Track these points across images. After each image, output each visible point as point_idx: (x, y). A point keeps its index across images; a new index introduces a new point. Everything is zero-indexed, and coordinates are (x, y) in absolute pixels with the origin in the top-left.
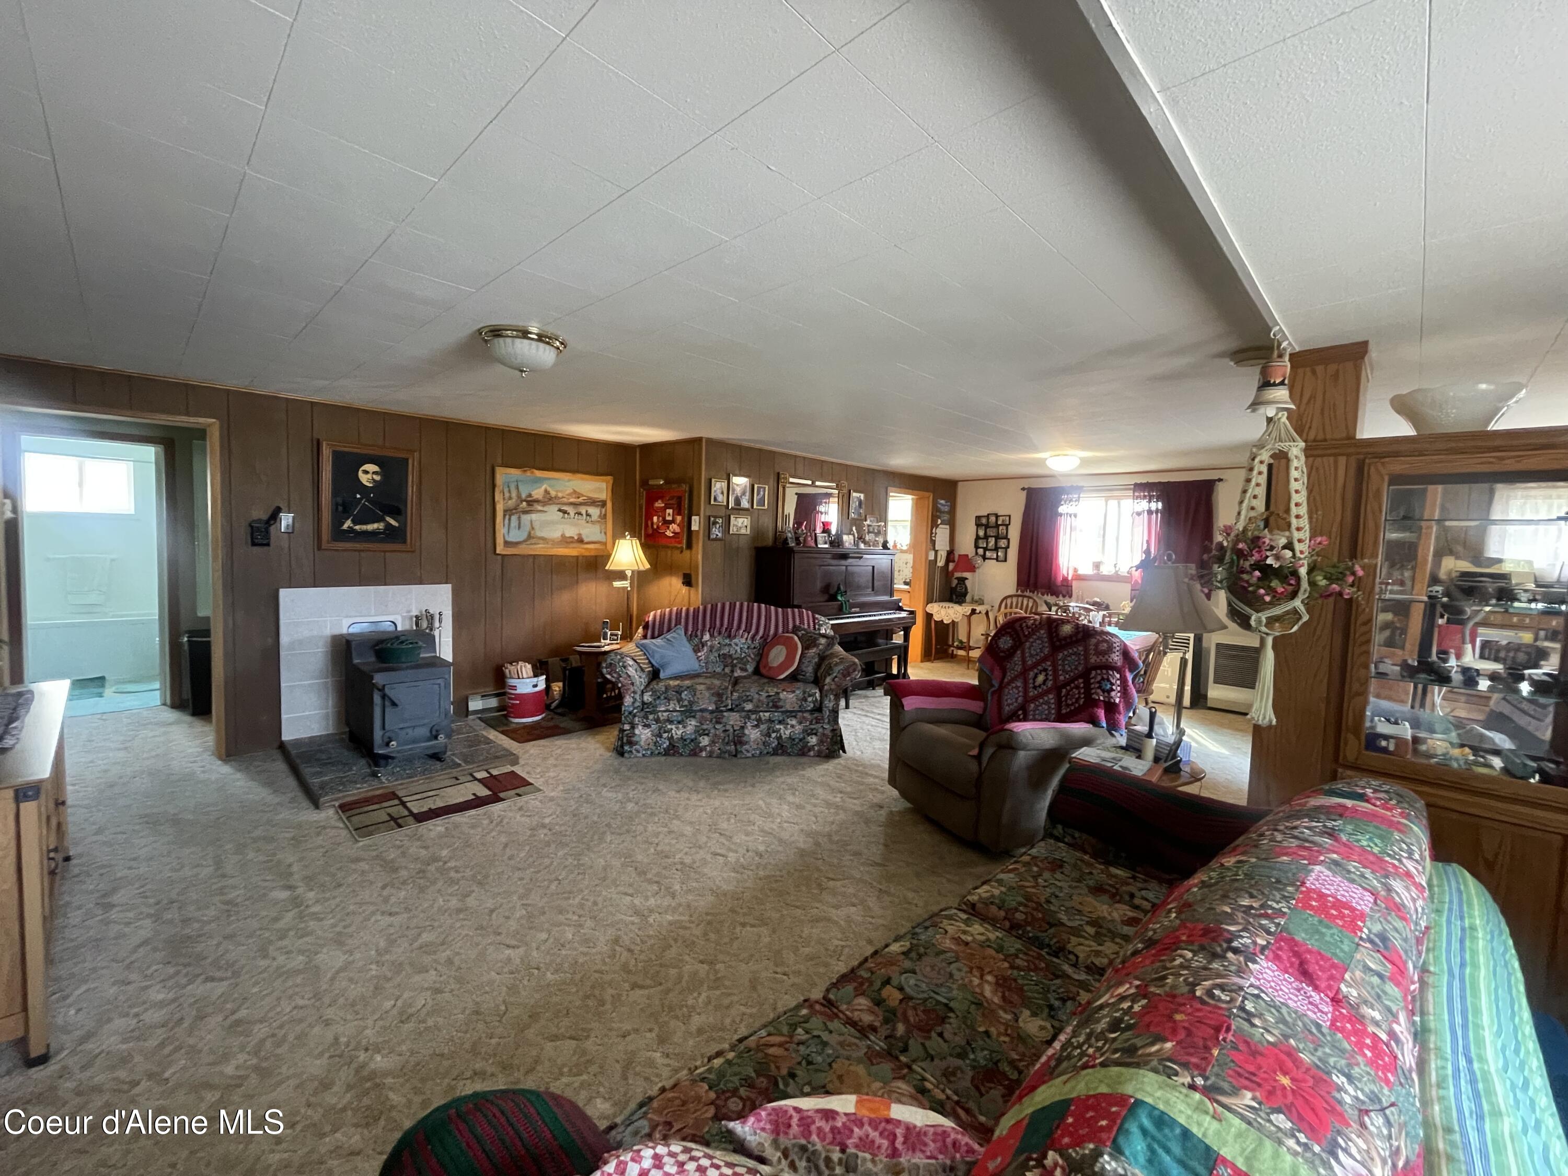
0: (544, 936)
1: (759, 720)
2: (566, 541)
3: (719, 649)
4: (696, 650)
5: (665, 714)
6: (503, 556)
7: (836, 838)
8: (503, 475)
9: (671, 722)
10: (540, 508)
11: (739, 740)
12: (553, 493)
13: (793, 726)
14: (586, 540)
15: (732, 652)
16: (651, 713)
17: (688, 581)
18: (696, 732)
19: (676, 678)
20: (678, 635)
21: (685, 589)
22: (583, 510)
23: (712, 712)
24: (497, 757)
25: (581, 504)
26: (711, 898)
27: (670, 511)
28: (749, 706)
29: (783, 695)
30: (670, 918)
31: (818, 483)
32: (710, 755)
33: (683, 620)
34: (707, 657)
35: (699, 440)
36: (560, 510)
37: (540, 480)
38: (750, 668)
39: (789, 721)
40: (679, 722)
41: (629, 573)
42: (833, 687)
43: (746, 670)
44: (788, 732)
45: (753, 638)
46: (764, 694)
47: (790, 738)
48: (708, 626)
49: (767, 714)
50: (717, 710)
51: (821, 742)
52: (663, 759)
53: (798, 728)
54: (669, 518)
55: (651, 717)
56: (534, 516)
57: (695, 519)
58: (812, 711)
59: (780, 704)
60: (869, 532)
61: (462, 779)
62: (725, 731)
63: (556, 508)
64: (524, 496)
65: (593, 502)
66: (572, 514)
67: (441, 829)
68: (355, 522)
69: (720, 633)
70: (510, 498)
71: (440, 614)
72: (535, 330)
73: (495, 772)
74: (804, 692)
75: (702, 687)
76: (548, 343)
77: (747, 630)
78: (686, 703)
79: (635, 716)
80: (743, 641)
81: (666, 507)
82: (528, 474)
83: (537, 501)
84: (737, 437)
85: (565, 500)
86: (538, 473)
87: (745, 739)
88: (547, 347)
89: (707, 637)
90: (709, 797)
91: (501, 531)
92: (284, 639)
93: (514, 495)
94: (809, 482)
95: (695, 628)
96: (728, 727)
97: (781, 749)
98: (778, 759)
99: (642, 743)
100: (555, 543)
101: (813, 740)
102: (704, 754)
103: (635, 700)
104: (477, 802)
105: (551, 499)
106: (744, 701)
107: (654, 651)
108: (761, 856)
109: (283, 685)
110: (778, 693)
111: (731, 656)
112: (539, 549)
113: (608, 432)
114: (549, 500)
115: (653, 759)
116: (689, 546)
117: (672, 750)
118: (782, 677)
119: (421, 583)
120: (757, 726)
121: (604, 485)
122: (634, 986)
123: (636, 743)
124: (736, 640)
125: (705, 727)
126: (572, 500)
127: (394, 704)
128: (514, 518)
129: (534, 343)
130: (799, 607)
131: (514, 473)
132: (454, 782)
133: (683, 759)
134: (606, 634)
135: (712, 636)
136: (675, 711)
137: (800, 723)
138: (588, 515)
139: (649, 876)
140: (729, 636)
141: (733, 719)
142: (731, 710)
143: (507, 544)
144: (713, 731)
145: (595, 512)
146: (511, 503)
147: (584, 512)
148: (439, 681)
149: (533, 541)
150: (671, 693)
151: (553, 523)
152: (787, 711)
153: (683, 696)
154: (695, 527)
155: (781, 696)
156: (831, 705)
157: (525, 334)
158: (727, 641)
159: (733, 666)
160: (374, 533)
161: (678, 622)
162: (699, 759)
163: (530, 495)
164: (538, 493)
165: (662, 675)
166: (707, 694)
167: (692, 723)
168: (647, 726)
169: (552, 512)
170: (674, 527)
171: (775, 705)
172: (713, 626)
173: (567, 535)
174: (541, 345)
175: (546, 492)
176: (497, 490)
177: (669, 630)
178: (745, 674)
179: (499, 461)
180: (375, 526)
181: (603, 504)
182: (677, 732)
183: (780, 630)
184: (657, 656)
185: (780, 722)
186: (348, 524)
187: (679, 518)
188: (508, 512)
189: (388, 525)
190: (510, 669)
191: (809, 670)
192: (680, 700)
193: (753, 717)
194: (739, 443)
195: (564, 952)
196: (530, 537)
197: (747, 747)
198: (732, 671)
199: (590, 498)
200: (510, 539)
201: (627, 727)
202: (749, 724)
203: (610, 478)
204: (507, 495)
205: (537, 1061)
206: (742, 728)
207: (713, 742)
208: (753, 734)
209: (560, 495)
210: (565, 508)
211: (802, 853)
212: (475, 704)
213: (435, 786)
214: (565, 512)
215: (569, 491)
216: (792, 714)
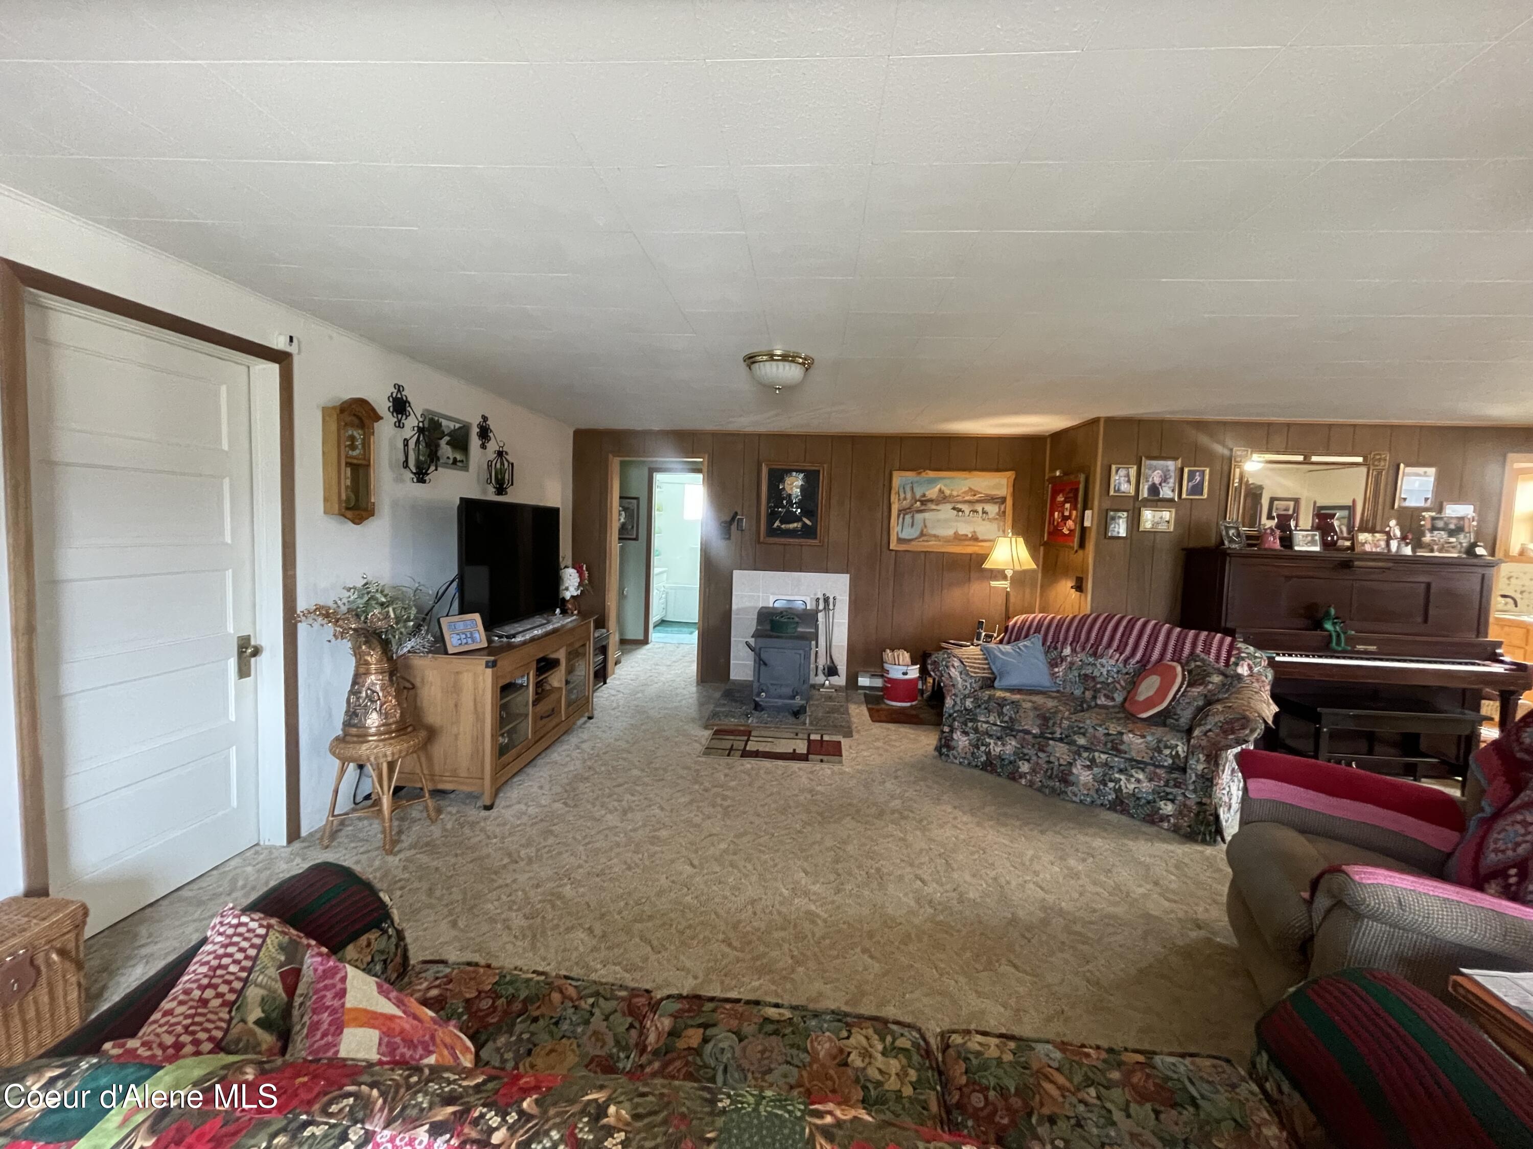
0: (718, 869)
1: (1093, 761)
2: (958, 538)
3: (1081, 668)
4: (1053, 664)
5: (985, 726)
6: (896, 551)
7: (1078, 928)
8: (899, 479)
9: (990, 736)
10: (934, 507)
11: (1065, 778)
12: (947, 492)
13: (1138, 781)
14: (981, 537)
15: (1096, 673)
16: (971, 720)
17: (1079, 587)
18: (1015, 753)
19: (1012, 690)
20: (1033, 646)
21: (1074, 594)
22: (979, 508)
23: (1035, 736)
24: (836, 726)
25: (978, 501)
26: (866, 911)
27: (1068, 506)
28: (1082, 741)
29: (1128, 737)
30: (813, 908)
31: (1314, 459)
32: (1031, 784)
33: (1043, 629)
34: (1065, 675)
35: (1095, 421)
36: (954, 509)
37: (933, 481)
38: (1119, 697)
39: (1133, 772)
40: (999, 738)
41: (1009, 573)
42: (1204, 743)
43: (1113, 699)
44: (1131, 787)
45: (1126, 661)
46: (1101, 730)
47: (1134, 795)
48: (1070, 639)
49: (1104, 756)
50: (1042, 735)
51: (1180, 813)
52: (977, 772)
53: (1146, 786)
54: (1067, 513)
55: (970, 724)
56: (927, 515)
57: (1088, 513)
58: (1172, 769)
59: (1122, 747)
60: (1434, 529)
61: (800, 736)
62: (1049, 762)
63: (949, 506)
64: (918, 497)
65: (992, 499)
66: (967, 512)
67: (749, 766)
68: (782, 522)
69: (1083, 649)
70: (905, 499)
71: (834, 598)
72: (778, 352)
73: (826, 738)
74: (1159, 741)
75: (1029, 705)
76: (793, 361)
77: (1120, 650)
78: (1006, 719)
79: (954, 720)
80: (1112, 662)
81: (1065, 502)
82: (923, 474)
83: (931, 501)
84: (1152, 410)
85: (960, 498)
86: (931, 474)
87: (1072, 778)
88: (793, 365)
89: (1067, 651)
90: (979, 824)
91: (896, 529)
92: (734, 607)
93: (909, 495)
94: (1300, 458)
95: (1055, 639)
96: (1052, 759)
97: (1119, 804)
98: (1113, 817)
99: (960, 750)
100: (947, 540)
101: (1168, 808)
102: (1023, 781)
103: (955, 703)
104: (794, 756)
105: (945, 498)
106: (1075, 733)
107: (996, 656)
108: (961, 901)
109: (733, 639)
110: (1121, 734)
111: (1094, 678)
112: (933, 546)
113: (997, 426)
114: (943, 498)
115: (969, 770)
116: (1082, 545)
117: (990, 765)
118: (1145, 715)
119: (827, 571)
120: (1089, 768)
121: (1004, 482)
122: (727, 942)
123: (954, 748)
124: (1103, 661)
125: (1026, 751)
126: (967, 498)
127: (765, 664)
128: (908, 517)
129: (780, 364)
130: (1230, 632)
131: (910, 475)
132: (792, 736)
133: (999, 780)
134: (979, 634)
135: (1074, 650)
136: (995, 725)
137: (1151, 780)
138: (984, 512)
139: (839, 866)
140: (1095, 654)
141: (1060, 751)
142: (1061, 740)
143: (900, 541)
144: (1034, 758)
145: (992, 509)
146: (906, 504)
147: (980, 509)
148: (801, 652)
149: (925, 538)
150: (992, 704)
151: (946, 521)
152: (1132, 760)
153: (1005, 710)
154: (1087, 523)
155: (1125, 738)
156: (1200, 767)
157: (771, 357)
158: (1091, 660)
159: (1096, 691)
160: (794, 531)
161: (1038, 630)
162: (1017, 785)
163: (924, 495)
164: (932, 493)
165: (996, 684)
166: (1031, 714)
167: (1012, 744)
168: (966, 733)
169: (946, 511)
170: (1070, 523)
171: (1116, 748)
172: (1076, 639)
173: (961, 532)
174: (787, 364)
175: (941, 491)
176: (893, 492)
177: (1026, 636)
178: (1111, 704)
179: (897, 465)
180: (795, 525)
181: (1003, 500)
182: (996, 749)
183: (1169, 655)
184: (998, 664)
185: (1121, 771)
186: (777, 524)
187: (1074, 513)
188: (903, 511)
189: (805, 524)
190: (888, 655)
191: (1185, 716)
192: (1001, 714)
193: (1085, 755)
194: (1160, 417)
195: (714, 888)
196: (922, 534)
197: (1074, 789)
198: (1094, 698)
199: (987, 495)
200: (902, 536)
201: (946, 729)
202: (1079, 763)
203: (1011, 474)
204: (902, 496)
205: (618, 946)
206: (1070, 764)
207: (1034, 771)
208: (1084, 776)
209: (955, 493)
210: (959, 506)
211: (1013, 921)
212: (863, 681)
213: (778, 735)
214: (960, 510)
215: (965, 489)
216: (1139, 764)
